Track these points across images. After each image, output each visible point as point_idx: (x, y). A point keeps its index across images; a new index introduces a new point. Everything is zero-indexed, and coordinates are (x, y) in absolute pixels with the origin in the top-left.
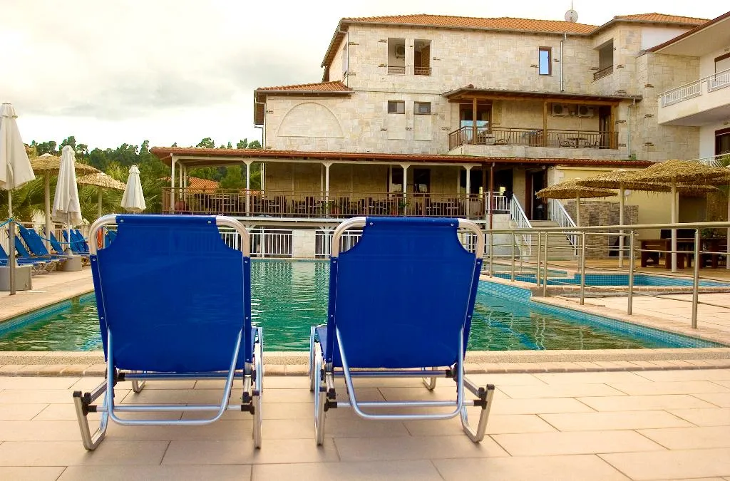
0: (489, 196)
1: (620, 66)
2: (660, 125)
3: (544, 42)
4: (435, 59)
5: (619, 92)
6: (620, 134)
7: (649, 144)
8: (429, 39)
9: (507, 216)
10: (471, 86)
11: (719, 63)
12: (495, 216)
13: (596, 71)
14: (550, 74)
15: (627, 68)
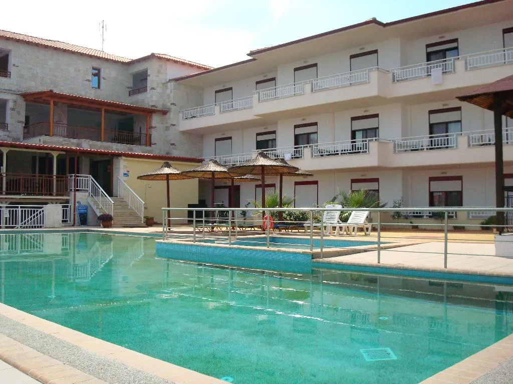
0: (73, 177)
1: (153, 89)
2: (181, 132)
3: (96, 64)
4: (14, 65)
5: (153, 106)
6: (152, 136)
7: (173, 144)
8: (10, 49)
9: (87, 194)
10: (51, 91)
11: (218, 94)
12: (77, 193)
13: (131, 90)
14: (99, 87)
15: (159, 90)
